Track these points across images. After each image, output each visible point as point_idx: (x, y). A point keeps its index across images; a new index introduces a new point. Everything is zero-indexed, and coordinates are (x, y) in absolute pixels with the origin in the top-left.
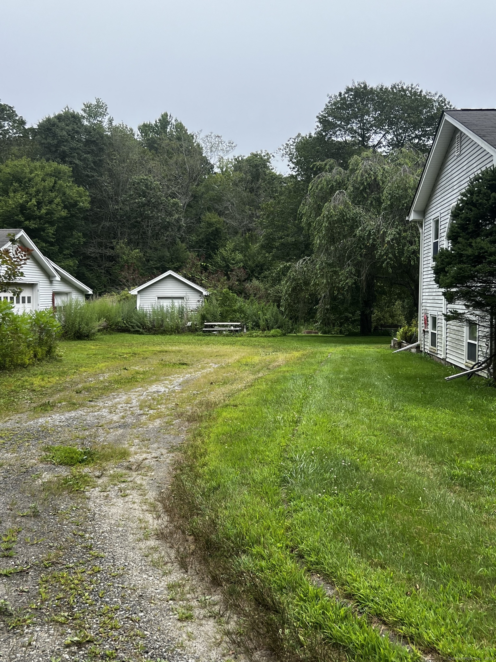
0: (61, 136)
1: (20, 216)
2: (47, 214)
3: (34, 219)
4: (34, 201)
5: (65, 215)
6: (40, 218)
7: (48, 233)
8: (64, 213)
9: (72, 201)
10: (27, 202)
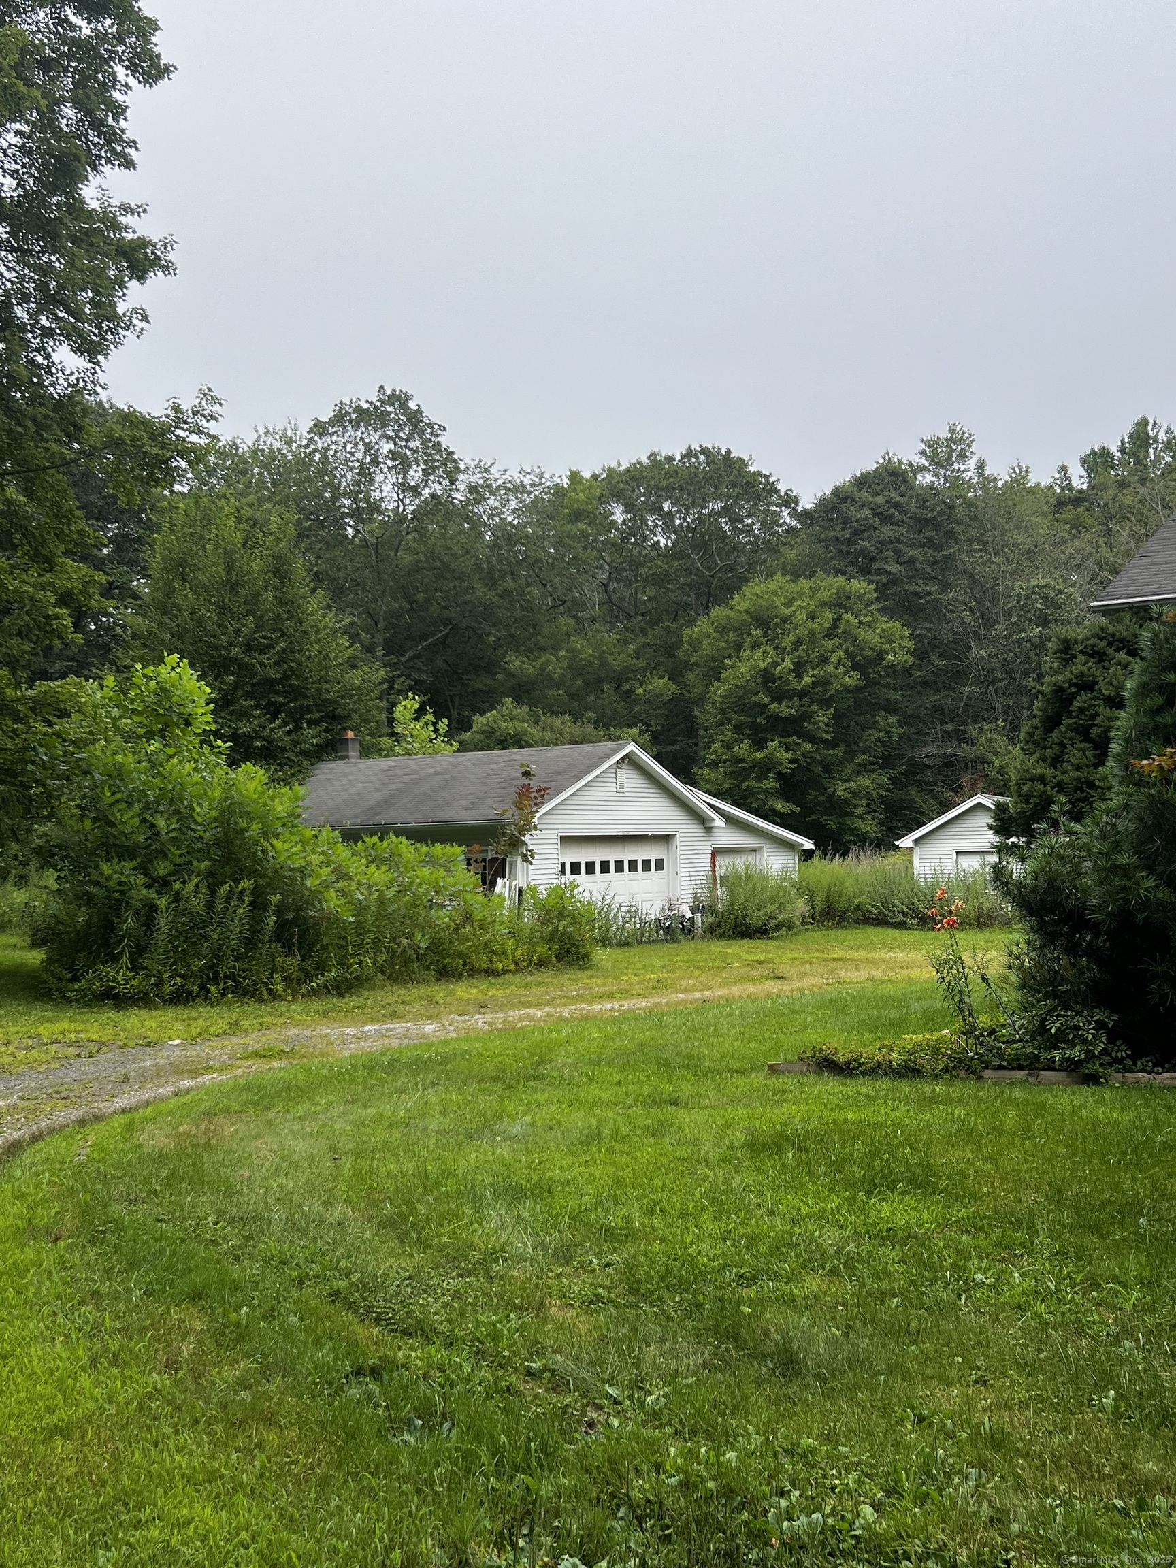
0: (857, 521)
1: (761, 695)
2: (815, 685)
3: (791, 698)
4: (788, 663)
5: (855, 683)
6: (803, 694)
7: (818, 722)
8: (853, 680)
9: (870, 653)
10: (776, 664)
